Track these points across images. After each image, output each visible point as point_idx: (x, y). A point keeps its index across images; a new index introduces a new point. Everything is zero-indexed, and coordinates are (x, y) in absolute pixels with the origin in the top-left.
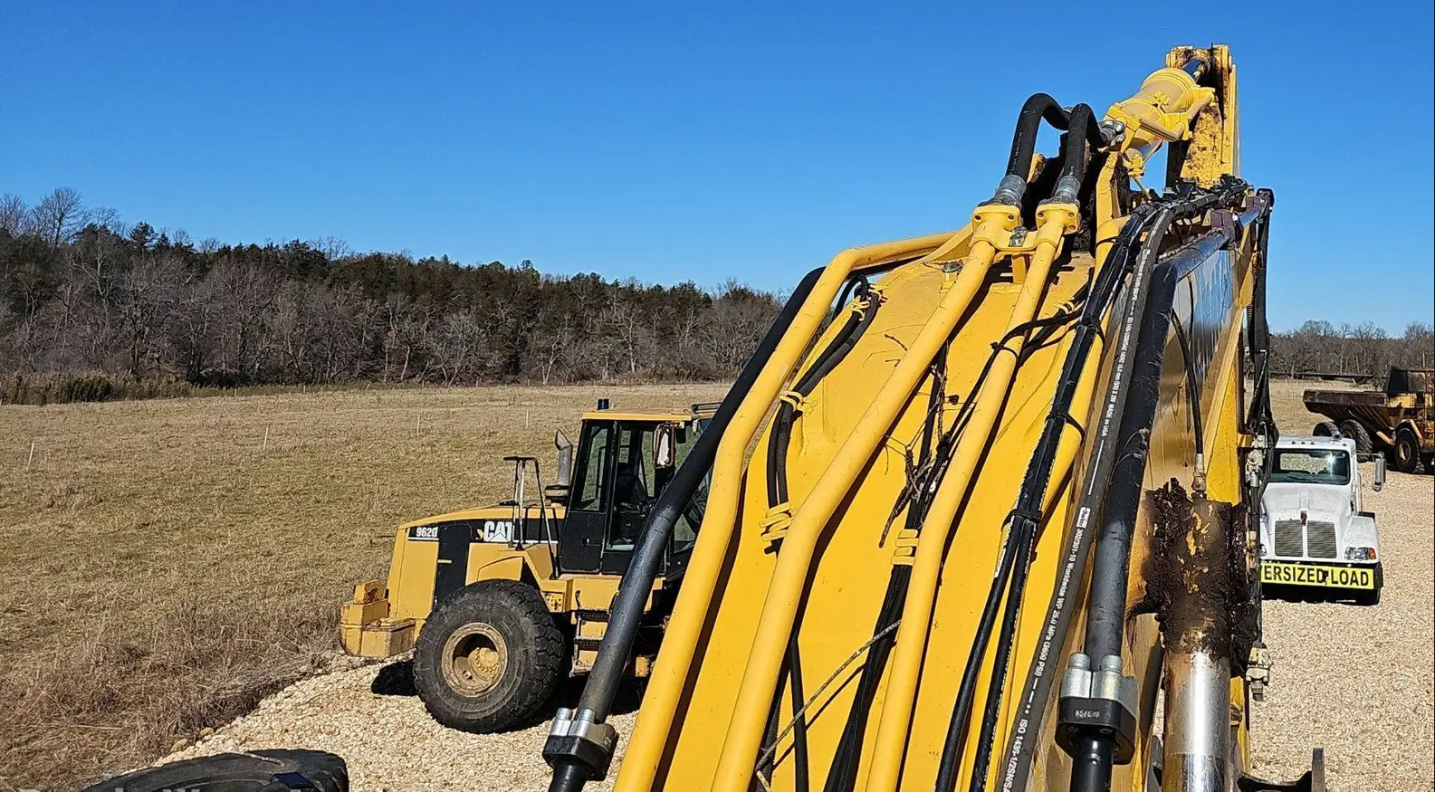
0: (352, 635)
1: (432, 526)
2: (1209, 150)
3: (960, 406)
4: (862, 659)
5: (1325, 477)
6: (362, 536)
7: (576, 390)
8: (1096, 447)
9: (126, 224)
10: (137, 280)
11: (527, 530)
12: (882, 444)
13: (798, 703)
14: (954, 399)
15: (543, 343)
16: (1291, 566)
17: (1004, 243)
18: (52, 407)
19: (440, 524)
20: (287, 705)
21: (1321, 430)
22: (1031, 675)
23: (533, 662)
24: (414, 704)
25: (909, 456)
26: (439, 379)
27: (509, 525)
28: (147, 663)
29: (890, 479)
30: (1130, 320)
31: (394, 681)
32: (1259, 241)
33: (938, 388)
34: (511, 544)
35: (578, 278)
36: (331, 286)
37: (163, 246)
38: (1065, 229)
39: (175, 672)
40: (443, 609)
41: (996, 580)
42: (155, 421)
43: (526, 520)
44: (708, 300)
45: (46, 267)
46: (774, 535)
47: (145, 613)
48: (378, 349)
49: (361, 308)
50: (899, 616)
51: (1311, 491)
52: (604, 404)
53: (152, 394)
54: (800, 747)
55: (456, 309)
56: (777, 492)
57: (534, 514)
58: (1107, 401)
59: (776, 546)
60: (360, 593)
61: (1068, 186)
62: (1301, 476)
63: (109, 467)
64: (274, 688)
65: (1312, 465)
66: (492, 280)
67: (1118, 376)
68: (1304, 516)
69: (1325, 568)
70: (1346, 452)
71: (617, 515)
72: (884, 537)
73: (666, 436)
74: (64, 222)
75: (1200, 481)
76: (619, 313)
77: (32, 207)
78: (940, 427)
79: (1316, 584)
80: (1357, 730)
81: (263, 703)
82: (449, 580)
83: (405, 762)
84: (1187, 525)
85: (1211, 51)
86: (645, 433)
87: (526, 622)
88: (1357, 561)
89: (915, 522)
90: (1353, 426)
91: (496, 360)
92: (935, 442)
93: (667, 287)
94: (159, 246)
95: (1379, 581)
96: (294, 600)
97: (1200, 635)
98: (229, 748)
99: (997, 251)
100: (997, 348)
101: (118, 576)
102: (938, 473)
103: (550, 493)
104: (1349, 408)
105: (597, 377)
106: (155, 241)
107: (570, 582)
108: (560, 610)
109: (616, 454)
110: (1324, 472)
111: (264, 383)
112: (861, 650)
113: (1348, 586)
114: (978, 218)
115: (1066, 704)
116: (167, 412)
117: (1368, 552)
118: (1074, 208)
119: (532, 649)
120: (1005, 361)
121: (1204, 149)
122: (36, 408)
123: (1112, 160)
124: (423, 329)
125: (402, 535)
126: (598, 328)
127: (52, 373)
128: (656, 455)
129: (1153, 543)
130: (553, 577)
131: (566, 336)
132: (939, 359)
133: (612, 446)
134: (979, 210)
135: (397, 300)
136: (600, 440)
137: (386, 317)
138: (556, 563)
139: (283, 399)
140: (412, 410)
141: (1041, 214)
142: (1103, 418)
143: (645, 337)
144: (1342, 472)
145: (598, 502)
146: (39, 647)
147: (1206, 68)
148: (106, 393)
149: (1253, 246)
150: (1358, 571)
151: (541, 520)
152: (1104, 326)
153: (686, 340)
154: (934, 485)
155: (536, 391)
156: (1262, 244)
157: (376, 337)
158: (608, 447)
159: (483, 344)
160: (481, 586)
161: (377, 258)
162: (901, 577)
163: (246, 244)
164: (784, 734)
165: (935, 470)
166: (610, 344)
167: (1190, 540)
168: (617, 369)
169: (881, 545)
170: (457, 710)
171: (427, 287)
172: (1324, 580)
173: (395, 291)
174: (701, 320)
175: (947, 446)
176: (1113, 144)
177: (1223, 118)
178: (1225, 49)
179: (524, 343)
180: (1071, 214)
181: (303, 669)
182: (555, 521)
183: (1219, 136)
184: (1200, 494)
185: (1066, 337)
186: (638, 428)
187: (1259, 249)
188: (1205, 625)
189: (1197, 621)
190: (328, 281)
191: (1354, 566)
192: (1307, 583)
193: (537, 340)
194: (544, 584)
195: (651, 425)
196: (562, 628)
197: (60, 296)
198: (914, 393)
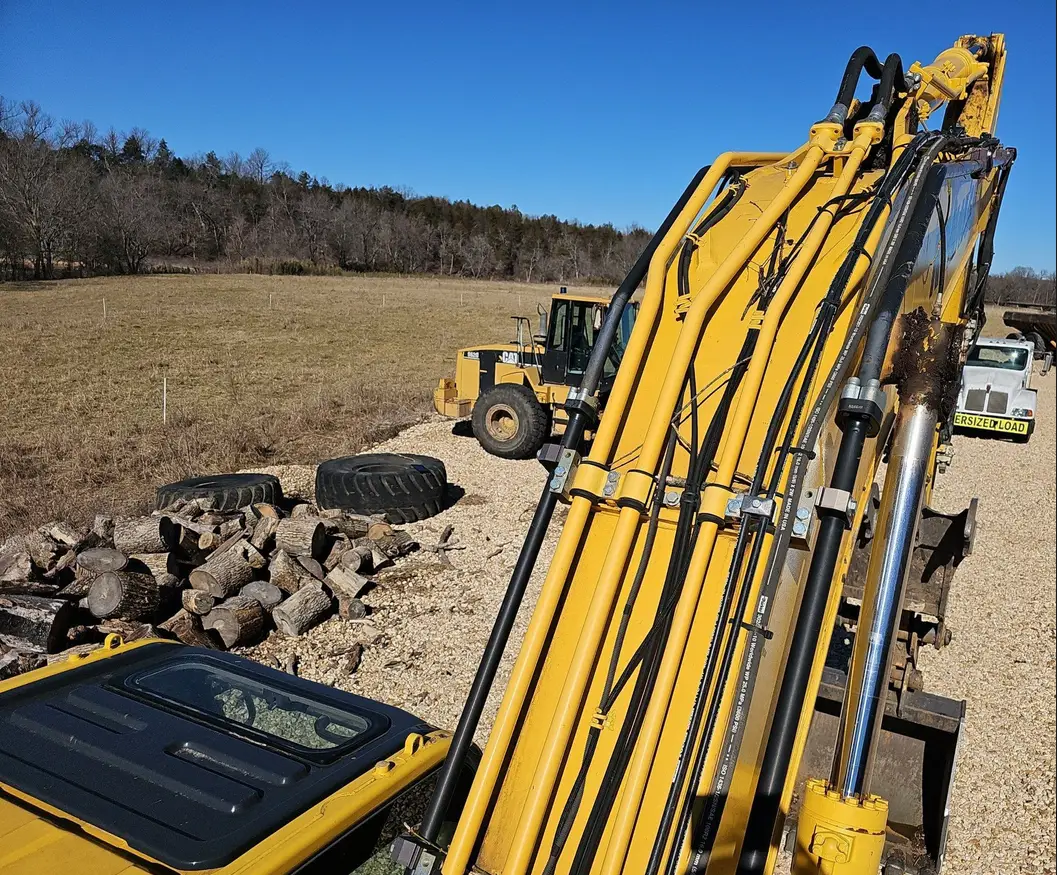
0: (440, 405)
1: (475, 352)
2: (974, 119)
3: (793, 246)
4: (728, 376)
5: (1008, 365)
6: (439, 358)
7: (546, 287)
8: (878, 271)
9: (295, 171)
10: (306, 206)
11: (526, 358)
12: (745, 266)
13: (693, 393)
14: (790, 242)
15: (525, 257)
16: (974, 417)
17: (830, 149)
18: (276, 277)
19: (479, 351)
20: (412, 436)
21: (1012, 337)
22: (825, 387)
23: (531, 426)
24: (474, 442)
25: (762, 271)
26: (470, 275)
27: (516, 354)
28: (343, 409)
29: (749, 283)
30: (910, 198)
31: (463, 429)
32: (999, 187)
33: (781, 234)
34: (517, 365)
35: (544, 217)
36: (407, 216)
37: (316, 186)
38: (872, 140)
39: (358, 416)
40: (485, 395)
41: (810, 336)
42: (326, 288)
43: (524, 353)
44: (620, 236)
45: (259, 196)
46: (681, 310)
47: (339, 385)
48: (436, 256)
49: (424, 230)
50: (752, 354)
51: (997, 373)
52: (564, 291)
53: (323, 273)
54: (694, 414)
55: (477, 233)
56: (683, 288)
57: (528, 350)
58: (888, 245)
59: (682, 317)
60: (442, 383)
61: (878, 112)
62: (992, 363)
63: (308, 310)
64: (405, 427)
65: (1001, 357)
66: (495, 216)
67: (897, 231)
68: (989, 387)
69: (996, 419)
70: (1027, 351)
71: (572, 354)
72: (744, 315)
73: (599, 312)
74: (264, 169)
75: (938, 309)
76: (568, 241)
77: (246, 160)
78: (781, 256)
79: (988, 428)
80: (998, 509)
81: (400, 433)
82: (486, 381)
83: (471, 468)
84: (924, 333)
85: (990, 39)
86: (587, 309)
87: (527, 406)
88: (1019, 417)
89: (763, 307)
90: (1035, 337)
91: (500, 266)
92: (777, 265)
93: (596, 226)
94: (314, 186)
95: (1031, 430)
96: (409, 386)
97: (923, 396)
98: (388, 451)
99: (825, 154)
100: (821, 210)
101: (323, 367)
102: (777, 282)
103: (537, 339)
104: (1034, 324)
105: (557, 280)
106: (311, 183)
107: (549, 388)
108: (544, 402)
109: (572, 322)
110: (1009, 362)
111: (379, 271)
112: (729, 369)
113: (1009, 431)
114: (814, 132)
115: (844, 401)
116: (333, 284)
117: (1027, 412)
118: (881, 125)
119: (532, 420)
120: (825, 219)
121: (971, 117)
122: (267, 277)
123: (908, 104)
124: (460, 244)
125: (461, 356)
126: (557, 249)
127: (271, 259)
128: (593, 322)
129: (902, 343)
130: (540, 384)
131: (538, 253)
132: (782, 219)
133: (569, 316)
134: (814, 127)
135: (443, 226)
136: (562, 311)
137: (439, 236)
138: (541, 377)
139: (390, 280)
140: (458, 292)
141: (857, 129)
142: (885, 254)
143: (584, 257)
144: (1021, 363)
145: (562, 346)
146: (293, 397)
147: (984, 52)
148: (300, 271)
149: (994, 189)
150: (1018, 423)
151: (533, 354)
152: (892, 199)
153: (607, 260)
154: (775, 288)
155: (524, 286)
156: (1001, 191)
157: (434, 247)
158: (567, 316)
159: (492, 256)
160: (502, 386)
161: (431, 199)
162: (753, 336)
163: (359, 187)
164: (686, 406)
165: (777, 280)
166: (563, 260)
167: (926, 342)
168: (568, 276)
169: (742, 319)
170: (495, 447)
171: (460, 218)
172: (994, 426)
173: (442, 220)
174: (617, 247)
175: (784, 267)
176: (911, 91)
177: (990, 93)
178: (1001, 37)
179: (516, 257)
180: (878, 129)
181: (418, 419)
182: (539, 355)
183: (984, 108)
184: (936, 318)
185: (866, 207)
186: (583, 305)
187: (998, 192)
188: (927, 391)
189: (922, 388)
190: (405, 212)
191: (1016, 419)
192: (982, 427)
193: (522, 256)
194: (536, 388)
195: (590, 305)
196: (545, 411)
197: (268, 214)
198: (766, 238)
